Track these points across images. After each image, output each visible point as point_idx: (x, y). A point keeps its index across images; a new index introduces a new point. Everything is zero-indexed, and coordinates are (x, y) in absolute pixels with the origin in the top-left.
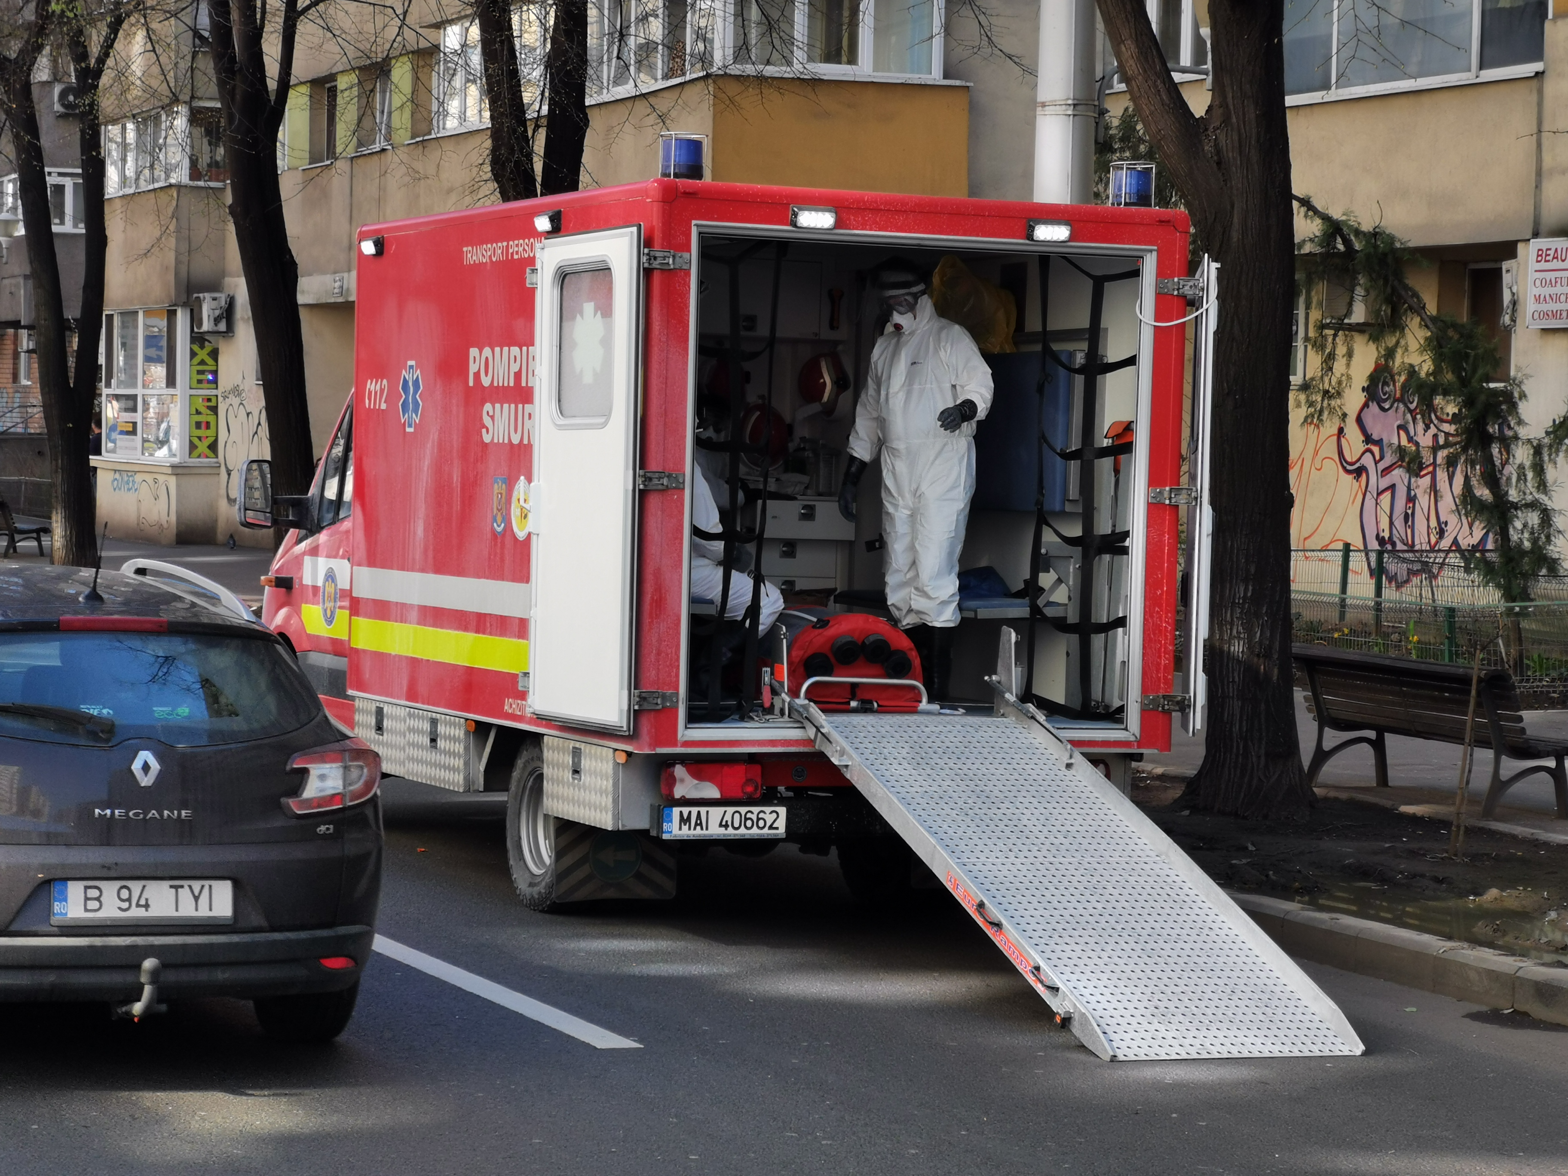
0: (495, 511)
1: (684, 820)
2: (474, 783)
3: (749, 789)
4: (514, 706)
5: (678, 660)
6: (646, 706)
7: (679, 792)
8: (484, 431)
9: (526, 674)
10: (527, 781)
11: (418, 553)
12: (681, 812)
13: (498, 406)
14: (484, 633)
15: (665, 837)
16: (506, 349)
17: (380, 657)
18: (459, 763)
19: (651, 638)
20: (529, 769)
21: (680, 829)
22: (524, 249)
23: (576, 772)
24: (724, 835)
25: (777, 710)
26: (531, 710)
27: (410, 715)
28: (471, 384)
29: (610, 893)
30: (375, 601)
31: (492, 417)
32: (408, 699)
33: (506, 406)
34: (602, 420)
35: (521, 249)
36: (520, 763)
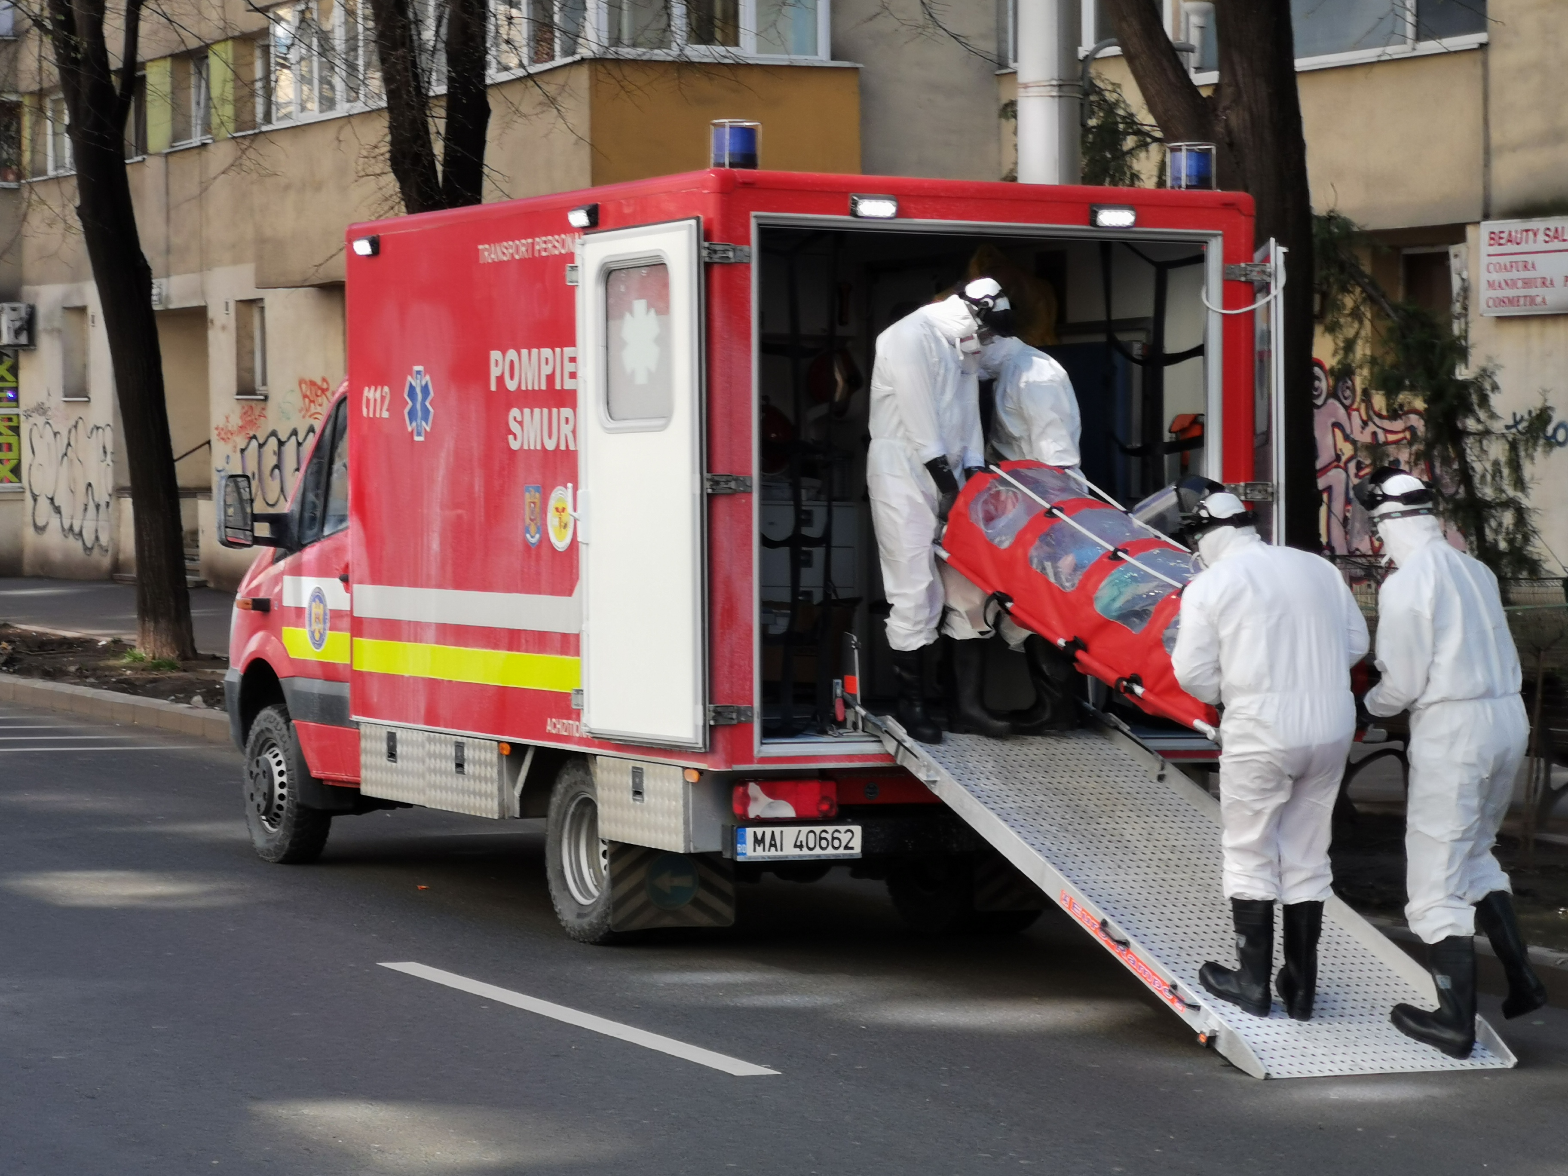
0: (528, 521)
1: (759, 841)
2: (508, 808)
3: (825, 807)
4: (558, 726)
5: (751, 672)
6: (722, 721)
7: (753, 811)
8: (511, 437)
9: (579, 692)
10: (569, 806)
11: (434, 570)
12: (755, 833)
13: (527, 411)
14: (518, 651)
15: (740, 859)
16: (535, 351)
17: (391, 681)
18: (493, 788)
19: (723, 650)
20: (572, 793)
21: (755, 850)
22: (555, 247)
23: (638, 793)
24: (799, 856)
25: (849, 724)
26: (587, 729)
27: (430, 740)
28: (493, 387)
29: (668, 922)
30: (382, 621)
31: (521, 423)
32: (427, 723)
33: (537, 411)
34: (660, 422)
35: (550, 246)
36: (560, 788)
